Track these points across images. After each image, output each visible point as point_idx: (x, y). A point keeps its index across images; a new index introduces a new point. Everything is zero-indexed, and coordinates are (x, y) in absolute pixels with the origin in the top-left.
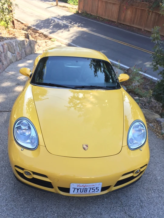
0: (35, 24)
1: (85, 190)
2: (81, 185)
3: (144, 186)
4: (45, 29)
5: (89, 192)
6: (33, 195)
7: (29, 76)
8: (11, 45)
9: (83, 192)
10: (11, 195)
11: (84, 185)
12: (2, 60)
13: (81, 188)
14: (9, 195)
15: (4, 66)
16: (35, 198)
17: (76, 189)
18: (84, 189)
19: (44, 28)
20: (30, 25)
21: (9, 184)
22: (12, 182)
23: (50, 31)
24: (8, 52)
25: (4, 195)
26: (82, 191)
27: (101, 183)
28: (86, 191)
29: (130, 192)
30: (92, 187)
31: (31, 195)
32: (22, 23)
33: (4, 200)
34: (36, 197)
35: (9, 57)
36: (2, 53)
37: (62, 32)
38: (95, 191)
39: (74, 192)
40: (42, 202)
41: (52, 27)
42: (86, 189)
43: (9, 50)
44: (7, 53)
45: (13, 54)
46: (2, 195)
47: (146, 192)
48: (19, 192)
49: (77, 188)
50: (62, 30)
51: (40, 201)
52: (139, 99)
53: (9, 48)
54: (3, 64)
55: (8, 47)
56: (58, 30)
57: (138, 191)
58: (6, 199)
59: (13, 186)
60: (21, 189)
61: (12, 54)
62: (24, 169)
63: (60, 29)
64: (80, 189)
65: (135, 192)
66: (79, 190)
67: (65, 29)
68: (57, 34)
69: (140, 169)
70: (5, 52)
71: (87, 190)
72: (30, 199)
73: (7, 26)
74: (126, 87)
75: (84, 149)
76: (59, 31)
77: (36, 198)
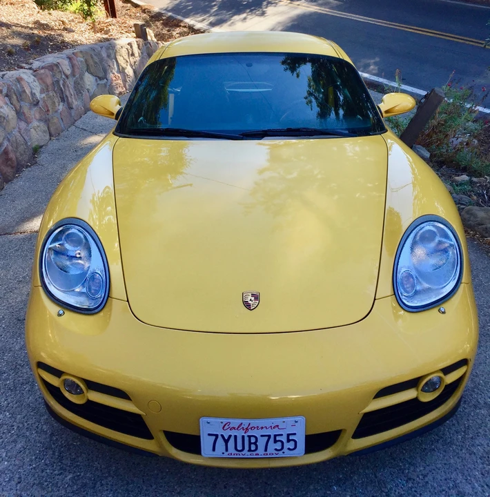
0: (171, 6)
1: (250, 443)
2: (235, 422)
3: (473, 445)
4: (198, 15)
5: (266, 450)
6: (103, 466)
7: (114, 117)
8: (95, 57)
9: (246, 451)
10: (34, 468)
11: (246, 422)
12: (66, 96)
13: (236, 437)
14: (30, 465)
15: (73, 112)
16: (106, 478)
17: (220, 438)
18: (246, 439)
19: (194, 14)
20: (156, 9)
21: (36, 432)
22: (44, 427)
23: (212, 19)
24: (87, 74)
25: (15, 468)
26: (239, 448)
27: (301, 419)
28: (253, 447)
29: (422, 464)
30: (272, 433)
31: (97, 469)
32: (136, 6)
33: (13, 483)
34: (110, 475)
35: (88, 87)
36: (67, 77)
37: (245, 19)
38: (285, 449)
39: (214, 450)
40: (127, 490)
41: (215, 8)
42: (253, 440)
43: (88, 70)
44: (82, 78)
45: (101, 79)
46: (11, 468)
47: (481, 466)
48: (61, 459)
49: (222, 436)
50: (244, 15)
51: (122, 486)
52: (471, 182)
53: (88, 65)
54: (71, 108)
55: (86, 61)
56: (235, 14)
57: (452, 461)
58: (20, 478)
59: (45, 439)
60: (69, 449)
61: (96, 79)
62: (63, 372)
63: (239, 12)
64: (232, 439)
65: (438, 466)
66: (231, 443)
67: (251, 11)
68: (230, 25)
69: (441, 375)
70: (77, 76)
71: (255, 443)
72: (90, 479)
73: (89, 10)
74: (428, 151)
75: (247, 305)
76: (236, 18)
77: (110, 479)
